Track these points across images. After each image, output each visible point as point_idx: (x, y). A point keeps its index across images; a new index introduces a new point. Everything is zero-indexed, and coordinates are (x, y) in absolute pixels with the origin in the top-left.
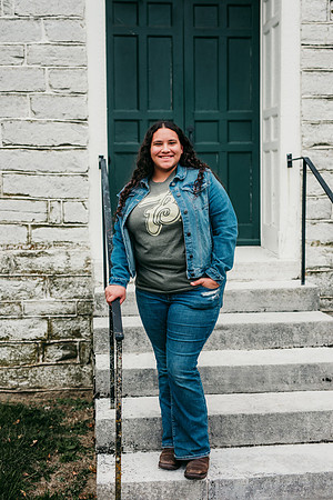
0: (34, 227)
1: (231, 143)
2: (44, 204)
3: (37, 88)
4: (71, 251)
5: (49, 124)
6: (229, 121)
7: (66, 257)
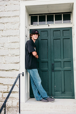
0: (4, 93)
1: (65, 68)
2: (7, 86)
3: (7, 54)
4: (13, 100)
5: (9, 64)
6: (64, 62)
7: (11, 102)
